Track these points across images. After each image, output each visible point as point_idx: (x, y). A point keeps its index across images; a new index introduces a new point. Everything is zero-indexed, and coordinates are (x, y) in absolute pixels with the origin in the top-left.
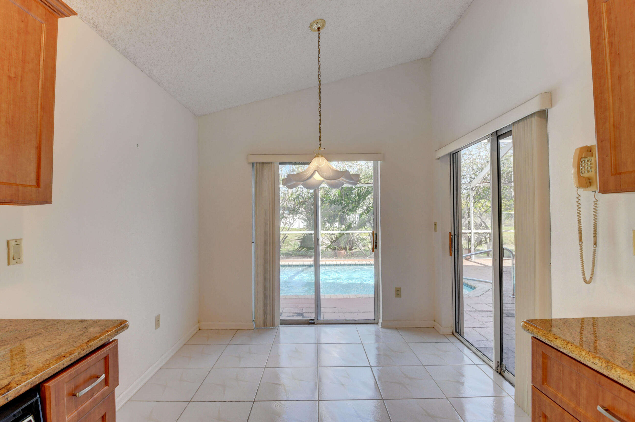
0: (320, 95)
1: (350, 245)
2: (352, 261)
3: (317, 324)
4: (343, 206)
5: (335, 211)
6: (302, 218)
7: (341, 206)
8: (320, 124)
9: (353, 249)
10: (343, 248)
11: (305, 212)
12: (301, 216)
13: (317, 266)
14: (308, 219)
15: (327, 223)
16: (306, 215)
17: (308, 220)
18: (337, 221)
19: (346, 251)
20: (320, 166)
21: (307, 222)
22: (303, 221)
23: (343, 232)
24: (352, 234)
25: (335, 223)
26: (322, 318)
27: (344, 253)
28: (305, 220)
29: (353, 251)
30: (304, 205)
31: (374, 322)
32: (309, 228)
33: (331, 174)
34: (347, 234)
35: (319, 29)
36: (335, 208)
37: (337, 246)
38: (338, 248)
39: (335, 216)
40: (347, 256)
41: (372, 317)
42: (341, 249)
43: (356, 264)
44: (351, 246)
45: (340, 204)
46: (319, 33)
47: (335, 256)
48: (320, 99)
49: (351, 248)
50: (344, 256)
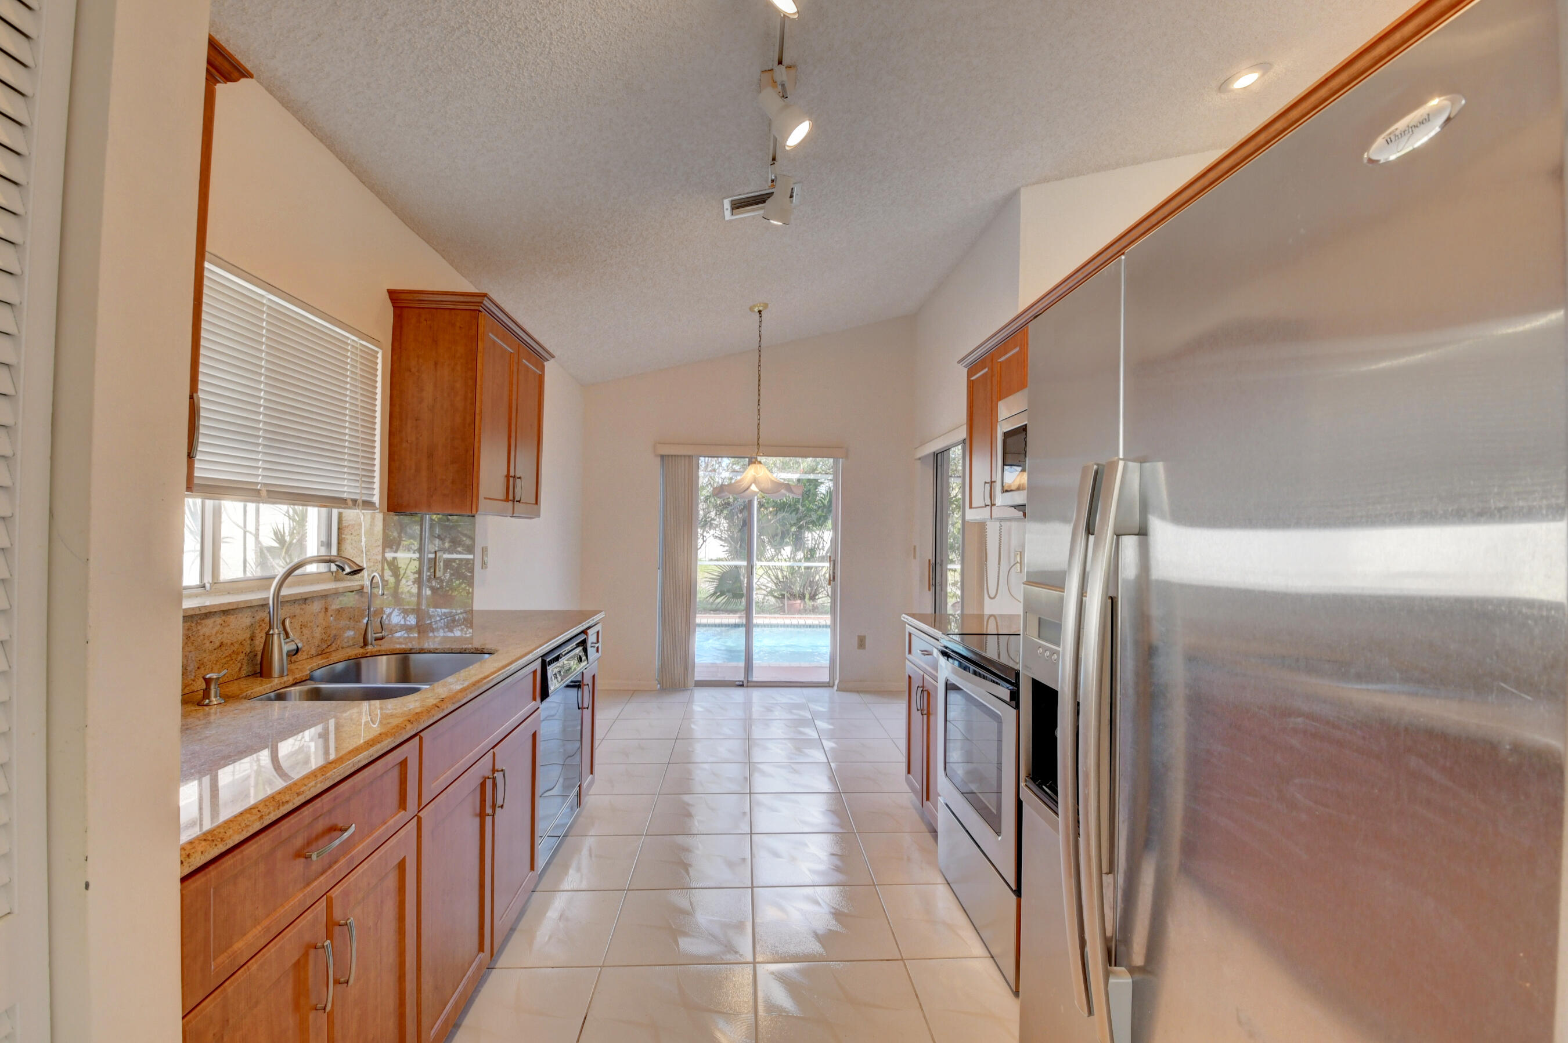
0: (759, 390)
1: (812, 590)
2: (814, 618)
3: (747, 686)
4: (799, 515)
5: (783, 525)
6: (720, 536)
7: (796, 515)
8: (759, 424)
9: (817, 597)
10: (797, 596)
11: (727, 525)
12: (718, 533)
13: (748, 627)
14: (732, 537)
15: (768, 547)
16: (727, 531)
17: (730, 540)
18: (787, 544)
19: (803, 601)
20: (758, 474)
21: (731, 543)
22: (722, 543)
23: (799, 564)
24: (816, 567)
25: (785, 548)
26: (755, 679)
27: (800, 606)
28: (725, 540)
29: (816, 602)
30: (725, 512)
31: (828, 685)
32: (734, 554)
33: (770, 485)
34: (807, 568)
35: (760, 312)
36: (784, 518)
37: (787, 592)
38: (789, 596)
39: (784, 535)
40: (806, 610)
41: (825, 678)
42: (793, 596)
43: (820, 624)
44: (813, 593)
45: (794, 511)
46: (761, 317)
47: (781, 610)
48: (759, 395)
49: (815, 595)
50: (799, 612)
